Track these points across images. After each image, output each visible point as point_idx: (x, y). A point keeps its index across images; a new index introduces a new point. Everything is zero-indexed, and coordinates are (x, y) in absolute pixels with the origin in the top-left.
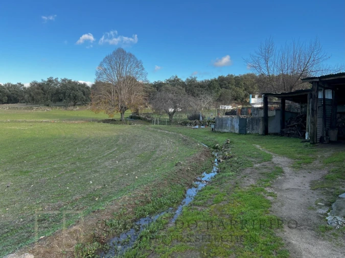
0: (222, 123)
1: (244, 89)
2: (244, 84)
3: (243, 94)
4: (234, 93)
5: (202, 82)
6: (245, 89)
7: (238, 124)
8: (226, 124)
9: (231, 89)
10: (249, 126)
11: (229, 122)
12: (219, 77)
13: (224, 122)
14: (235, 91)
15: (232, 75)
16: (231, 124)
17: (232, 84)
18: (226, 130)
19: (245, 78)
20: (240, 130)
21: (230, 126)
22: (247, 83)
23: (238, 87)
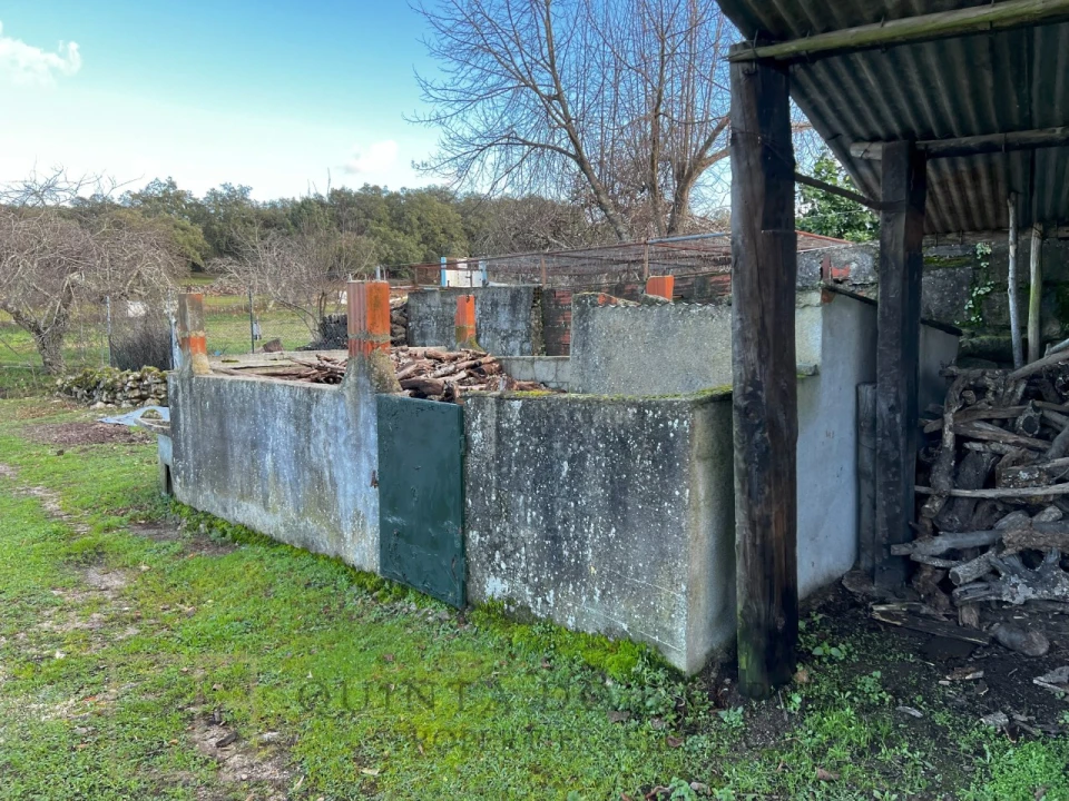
0: (223, 437)
1: (418, 236)
2: (419, 219)
3: (417, 255)
4: (386, 249)
5: (273, 205)
6: (425, 240)
7: (369, 463)
8: (256, 444)
9: (374, 234)
10: (503, 511)
11: (280, 431)
12: (335, 194)
13: (238, 429)
14: (392, 244)
15: (376, 188)
16: (301, 458)
17: (380, 221)
18: (250, 513)
19: (422, 202)
20: (392, 543)
21: (287, 472)
22: (431, 218)
23: (399, 229)
